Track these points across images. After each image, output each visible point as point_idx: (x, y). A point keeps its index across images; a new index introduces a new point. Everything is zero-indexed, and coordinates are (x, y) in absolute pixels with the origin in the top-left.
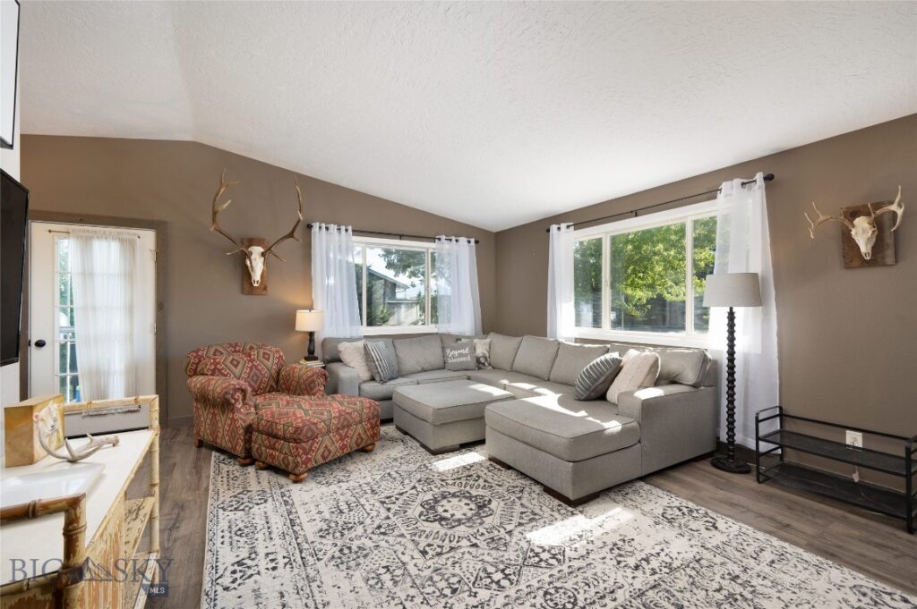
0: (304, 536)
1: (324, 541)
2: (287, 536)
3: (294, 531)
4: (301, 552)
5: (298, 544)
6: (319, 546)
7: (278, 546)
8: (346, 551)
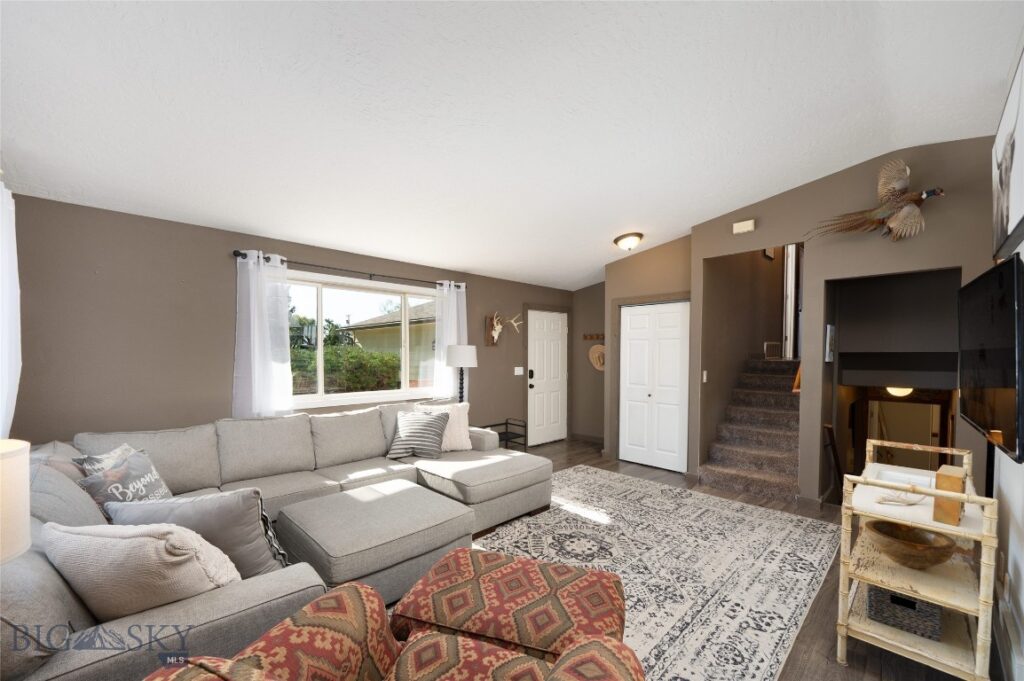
0: (691, 608)
1: (684, 593)
2: (704, 619)
3: (693, 619)
4: (708, 601)
5: (703, 607)
6: (693, 594)
7: (718, 617)
8: (682, 578)
